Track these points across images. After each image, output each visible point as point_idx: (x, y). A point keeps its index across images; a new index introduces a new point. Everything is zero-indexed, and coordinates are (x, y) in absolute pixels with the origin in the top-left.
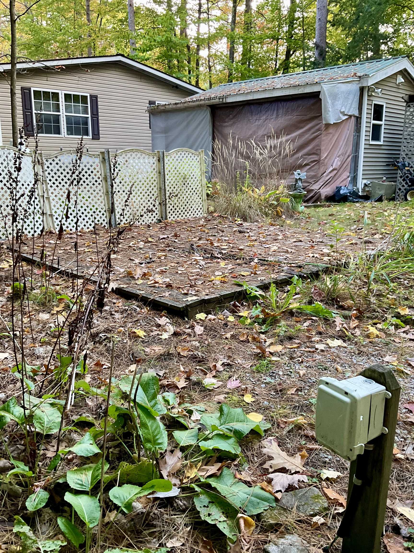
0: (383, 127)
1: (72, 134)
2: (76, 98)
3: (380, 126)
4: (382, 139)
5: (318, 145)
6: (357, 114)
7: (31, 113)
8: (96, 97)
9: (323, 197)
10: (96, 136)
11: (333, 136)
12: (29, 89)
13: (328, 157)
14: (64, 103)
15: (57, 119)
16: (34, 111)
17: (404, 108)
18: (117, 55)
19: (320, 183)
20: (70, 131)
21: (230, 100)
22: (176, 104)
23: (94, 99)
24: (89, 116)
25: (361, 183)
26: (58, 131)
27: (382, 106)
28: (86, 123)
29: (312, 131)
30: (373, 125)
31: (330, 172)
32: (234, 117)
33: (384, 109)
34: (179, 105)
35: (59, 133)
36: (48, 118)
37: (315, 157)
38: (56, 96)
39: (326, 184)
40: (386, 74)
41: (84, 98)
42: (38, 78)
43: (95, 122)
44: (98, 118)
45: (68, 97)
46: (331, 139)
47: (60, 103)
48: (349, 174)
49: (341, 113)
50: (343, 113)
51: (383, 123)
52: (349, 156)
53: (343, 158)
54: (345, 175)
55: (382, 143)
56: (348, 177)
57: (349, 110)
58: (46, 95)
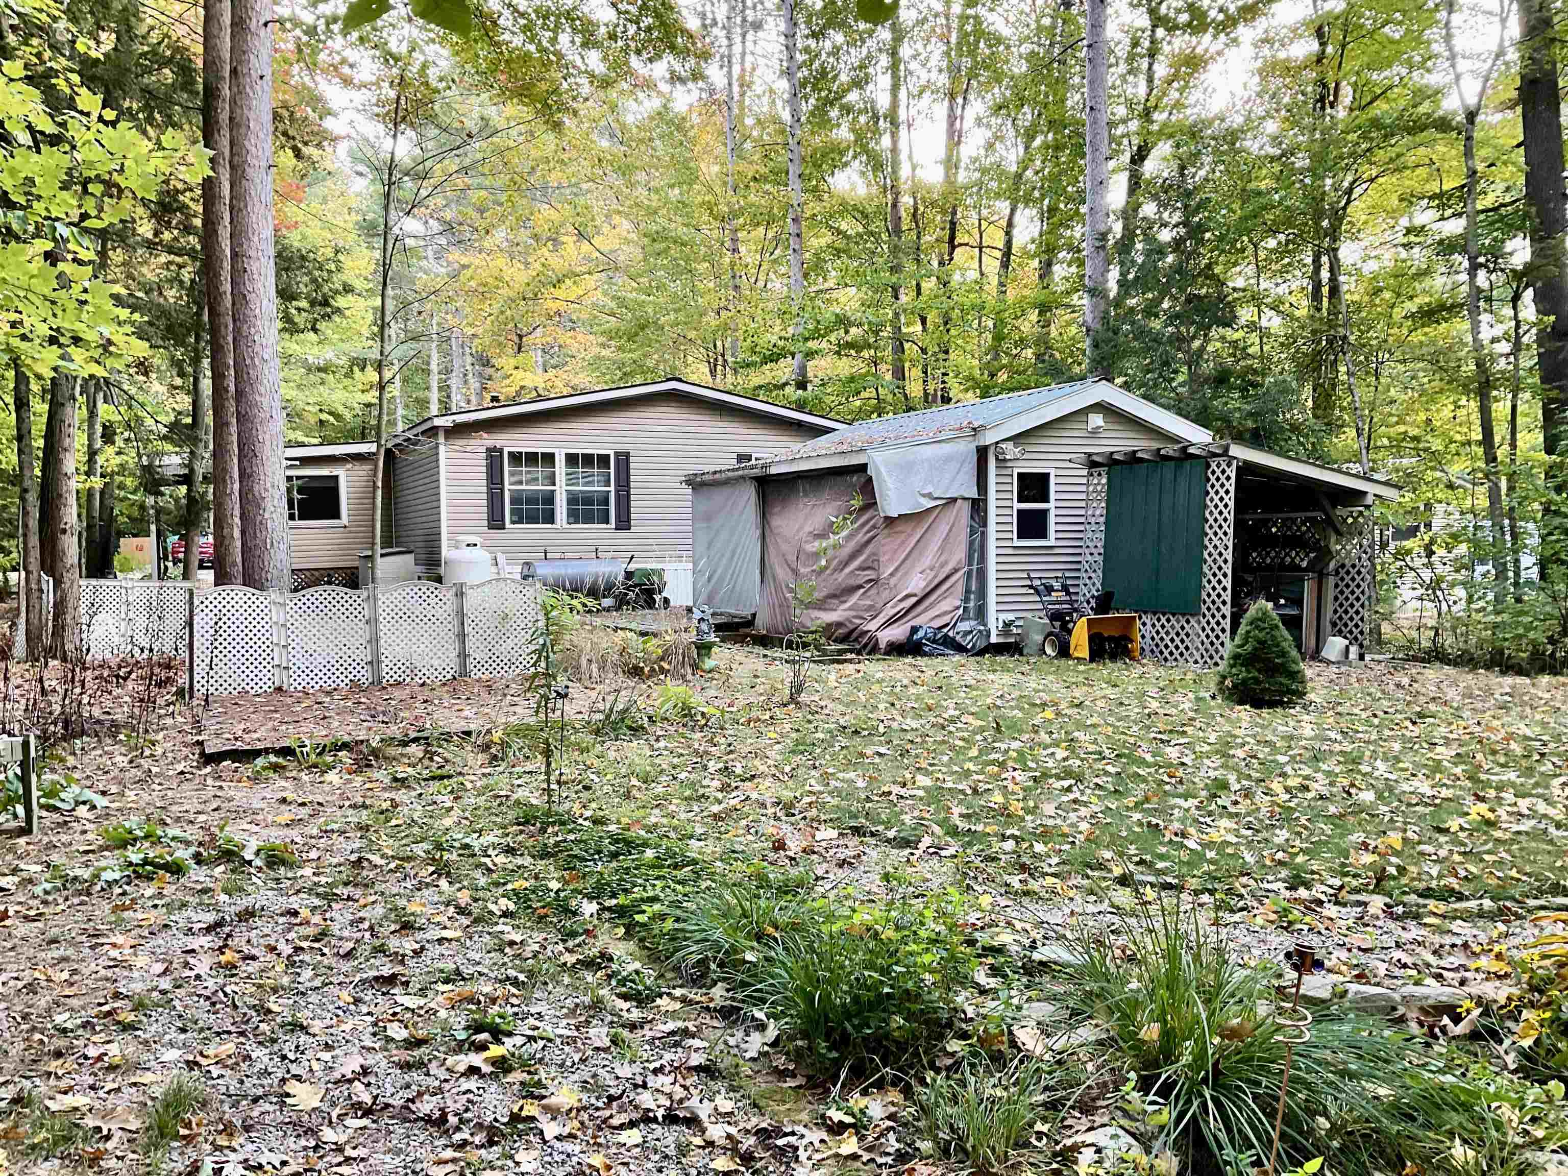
0: (1052, 513)
1: (577, 522)
2: (588, 460)
3: (1045, 512)
4: (1052, 534)
5: (874, 554)
6: (973, 493)
7: (502, 490)
8: (627, 455)
9: (882, 645)
10: (624, 523)
11: (910, 535)
12: (501, 451)
13: (899, 574)
14: (564, 470)
15: (549, 499)
16: (507, 486)
17: (1084, 481)
18: (669, 380)
19: (881, 619)
20: (574, 516)
21: (774, 470)
22: (715, 472)
23: (624, 460)
24: (612, 488)
25: (994, 621)
26: (550, 518)
27: (1048, 475)
28: (606, 502)
29: (866, 528)
30: (1019, 511)
31: (901, 600)
32: (783, 500)
33: (1052, 480)
34: (717, 476)
35: (552, 522)
36: (532, 499)
37: (872, 575)
38: (549, 458)
39: (892, 621)
40: (1039, 418)
41: (604, 460)
42: (519, 430)
43: (623, 501)
44: (628, 492)
45: (572, 459)
46: (903, 542)
47: (557, 470)
48: (958, 603)
49: (924, 495)
50: (929, 496)
51: (1051, 505)
52: (956, 570)
53: (933, 574)
54: (946, 605)
55: (1051, 542)
56: (958, 608)
57: (948, 489)
58: (532, 458)
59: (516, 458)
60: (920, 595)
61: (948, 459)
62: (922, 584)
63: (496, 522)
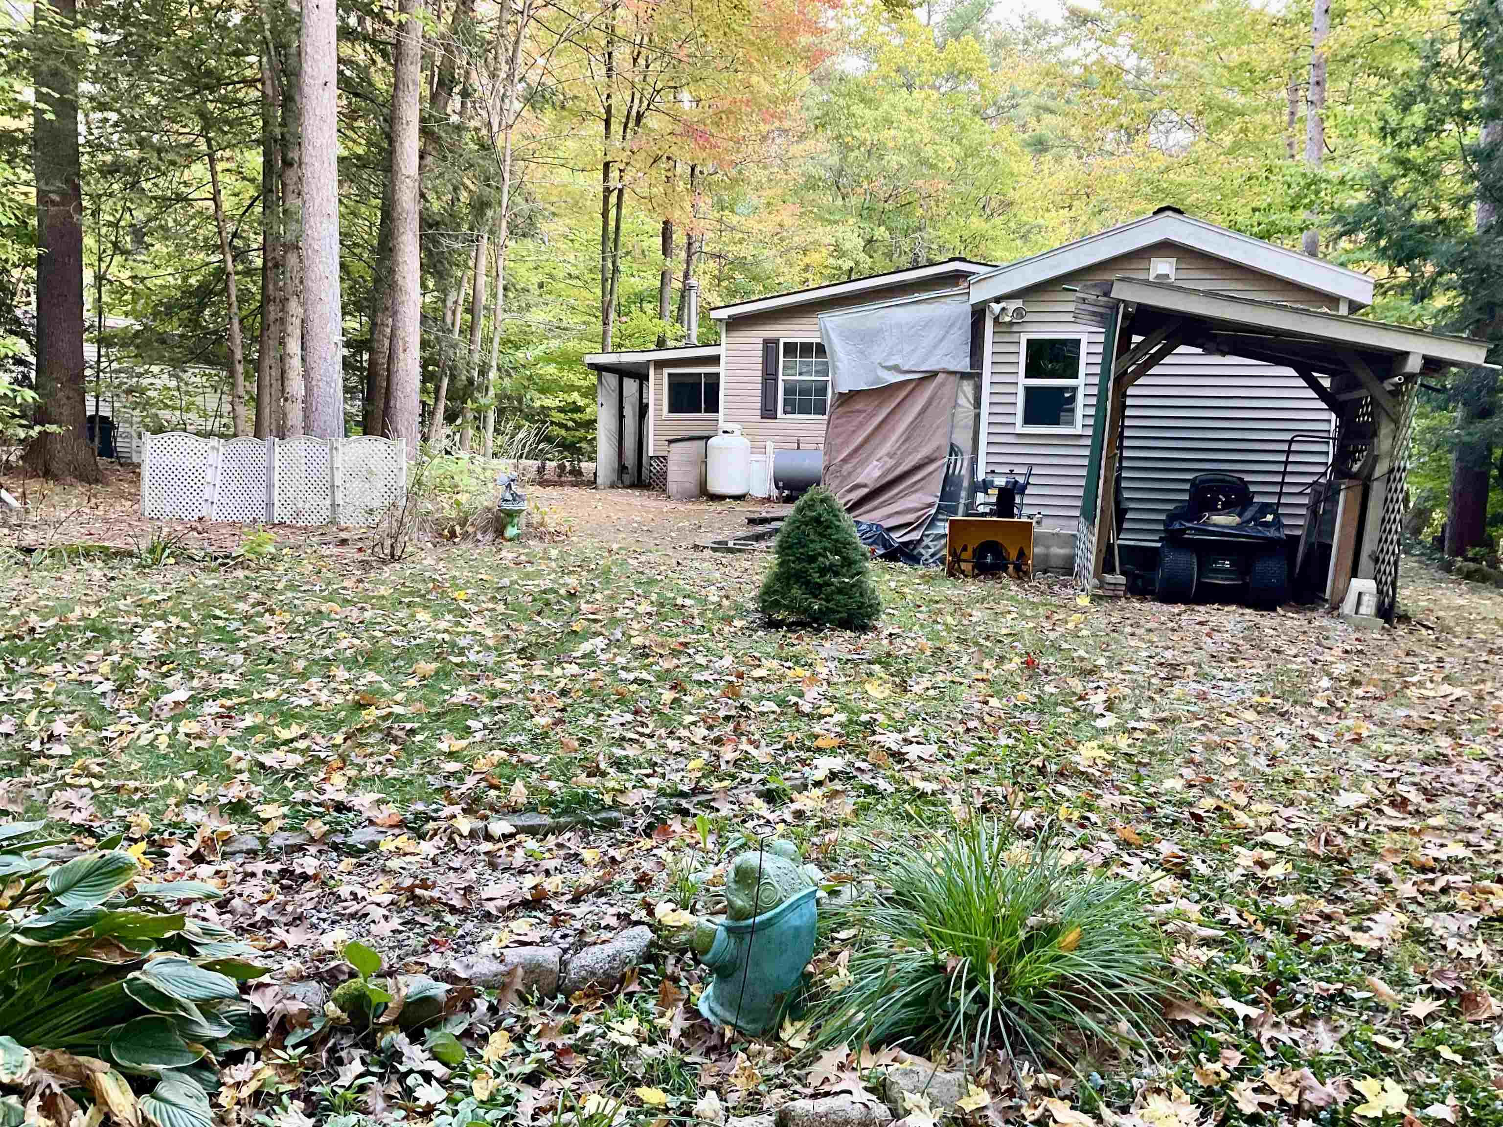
0: (1080, 392)
3: (1069, 391)
4: (1077, 420)
6: (962, 365)
7: (776, 380)
11: (872, 416)
12: (776, 342)
13: (854, 461)
15: (821, 389)
16: (781, 377)
18: (952, 260)
26: (821, 409)
27: (1076, 342)
30: (1027, 389)
31: (849, 491)
33: (1084, 349)
35: (824, 412)
36: (805, 390)
42: (793, 321)
46: (862, 423)
48: (931, 499)
49: (888, 368)
50: (896, 368)
51: (1080, 382)
52: (930, 460)
53: (891, 462)
54: (914, 501)
55: (1078, 431)
56: (930, 505)
57: (924, 360)
58: (807, 349)
59: (790, 349)
60: (872, 486)
61: (928, 324)
62: (877, 473)
63: (768, 412)
